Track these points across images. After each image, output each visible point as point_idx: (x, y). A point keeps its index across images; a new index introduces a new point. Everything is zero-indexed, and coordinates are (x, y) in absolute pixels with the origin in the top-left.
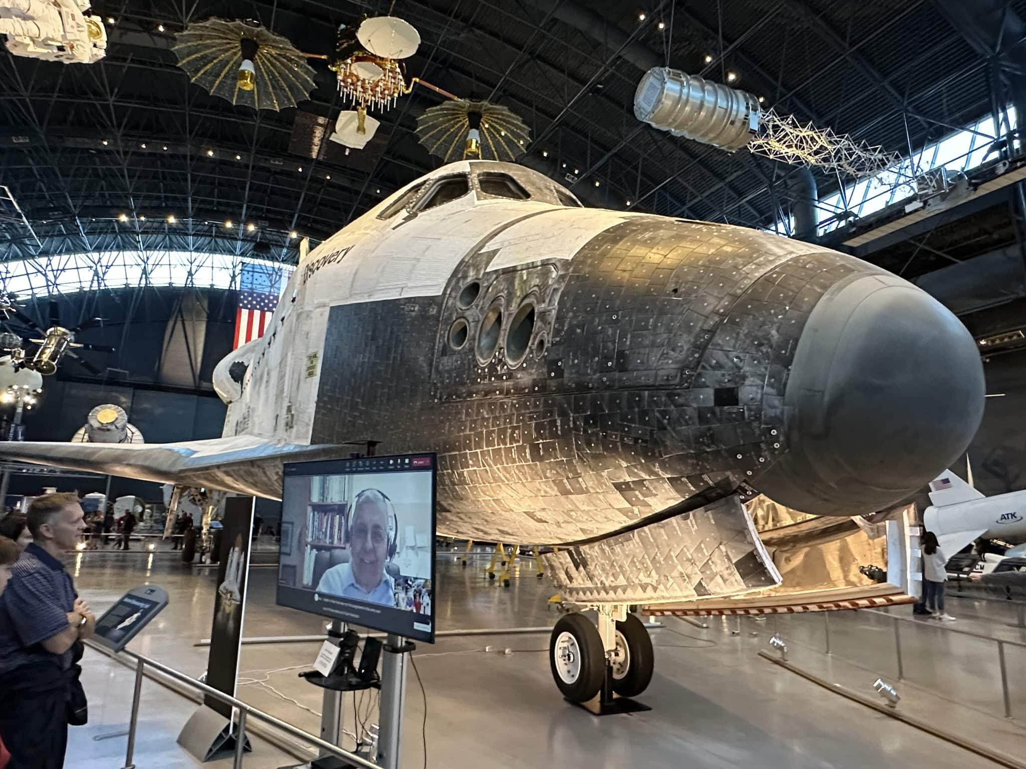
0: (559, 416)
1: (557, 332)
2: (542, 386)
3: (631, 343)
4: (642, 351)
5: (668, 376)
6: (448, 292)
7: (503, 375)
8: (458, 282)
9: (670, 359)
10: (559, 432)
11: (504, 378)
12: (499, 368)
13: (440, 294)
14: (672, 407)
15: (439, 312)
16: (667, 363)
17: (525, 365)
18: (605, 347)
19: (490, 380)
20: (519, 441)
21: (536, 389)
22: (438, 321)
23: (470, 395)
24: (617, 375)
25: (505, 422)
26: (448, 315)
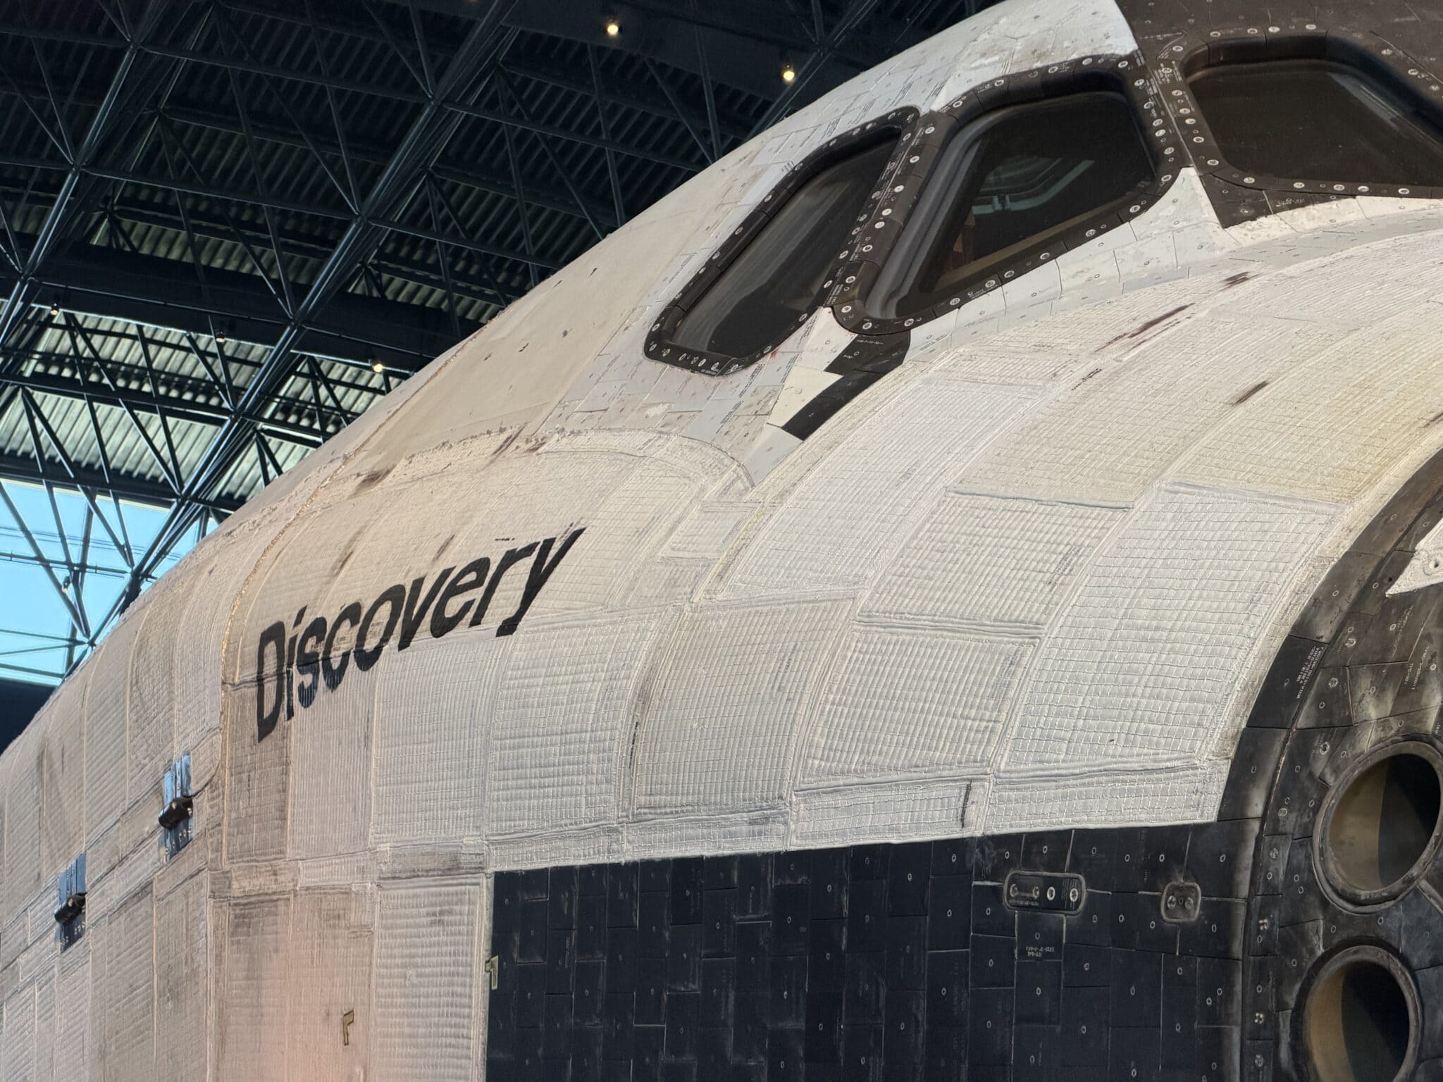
6: (1257, 806)
8: (1301, 752)
13: (1209, 814)
15: (1220, 913)
22: (1226, 957)
26: (1277, 930)
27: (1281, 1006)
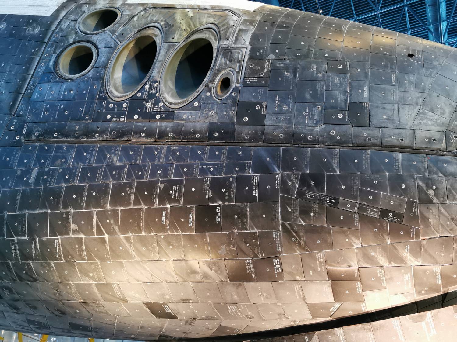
0: (256, 172)
1: (252, 72)
2: (226, 132)
3: (370, 96)
4: (389, 107)
5: (430, 139)
6: (63, 14)
7: (157, 113)
8: (80, 7)
9: (430, 120)
10: (255, 193)
11: (158, 117)
12: (149, 105)
13: (49, 14)
14: (441, 175)
15: (43, 33)
16: (426, 124)
17: (196, 104)
18: (329, 97)
19: (130, 116)
20: (178, 201)
21: (216, 135)
22: (42, 42)
23: (89, 133)
24: (352, 130)
25: (154, 173)
26: (60, 37)
27: (54, 53)
